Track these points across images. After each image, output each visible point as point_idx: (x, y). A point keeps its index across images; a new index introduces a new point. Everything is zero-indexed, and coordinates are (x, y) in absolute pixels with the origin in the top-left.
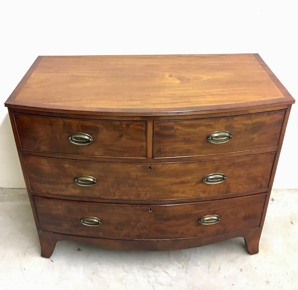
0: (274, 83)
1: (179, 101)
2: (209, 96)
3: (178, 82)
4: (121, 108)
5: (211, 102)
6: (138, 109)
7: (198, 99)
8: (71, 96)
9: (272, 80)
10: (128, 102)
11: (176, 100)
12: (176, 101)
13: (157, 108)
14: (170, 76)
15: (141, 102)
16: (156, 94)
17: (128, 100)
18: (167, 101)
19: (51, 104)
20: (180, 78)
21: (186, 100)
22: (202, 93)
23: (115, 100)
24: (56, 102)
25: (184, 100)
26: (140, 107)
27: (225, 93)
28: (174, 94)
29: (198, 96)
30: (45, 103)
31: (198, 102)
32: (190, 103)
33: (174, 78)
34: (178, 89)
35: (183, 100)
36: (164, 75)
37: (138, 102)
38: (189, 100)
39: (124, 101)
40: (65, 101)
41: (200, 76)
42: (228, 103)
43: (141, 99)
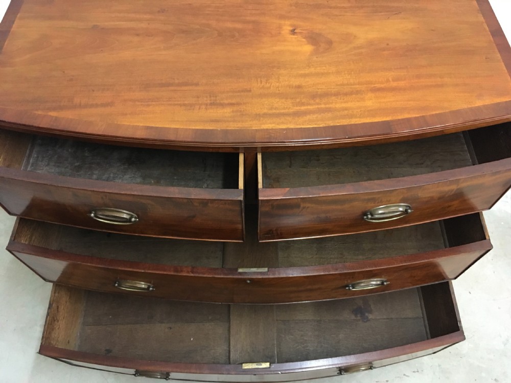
0: (499, 55)
1: (309, 107)
2: (370, 95)
3: (308, 48)
4: (194, 128)
5: (372, 112)
6: (226, 132)
7: (346, 102)
8: (93, 91)
9: (497, 45)
10: (206, 109)
11: (303, 104)
12: (303, 108)
13: (264, 130)
14: (293, 32)
15: (233, 111)
16: (263, 87)
17: (207, 105)
18: (284, 108)
19: (53, 114)
20: (314, 38)
21: (323, 106)
22: (354, 84)
23: (181, 105)
24: (61, 108)
25: (319, 106)
26: (232, 126)
27: (402, 84)
28: (299, 87)
29: (346, 94)
30: (40, 112)
31: (346, 112)
32: (330, 115)
33: (298, 37)
34: (307, 71)
35: (317, 106)
36: (280, 27)
37: (227, 112)
38: (327, 106)
39: (199, 109)
40: (80, 106)
41: (353, 30)
42: (406, 116)
43: (233, 101)
